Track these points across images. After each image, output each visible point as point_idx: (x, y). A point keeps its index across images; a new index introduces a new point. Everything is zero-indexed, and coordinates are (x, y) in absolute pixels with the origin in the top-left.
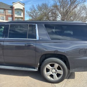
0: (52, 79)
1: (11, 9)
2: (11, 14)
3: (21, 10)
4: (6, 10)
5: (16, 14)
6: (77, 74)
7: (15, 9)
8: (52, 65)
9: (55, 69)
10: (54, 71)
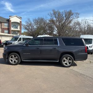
0: (66, 65)
1: (8, 22)
2: (7, 27)
3: (18, 23)
4: (2, 23)
5: (12, 27)
6: (78, 62)
7: (12, 22)
8: (66, 58)
9: (68, 60)
10: (67, 61)
